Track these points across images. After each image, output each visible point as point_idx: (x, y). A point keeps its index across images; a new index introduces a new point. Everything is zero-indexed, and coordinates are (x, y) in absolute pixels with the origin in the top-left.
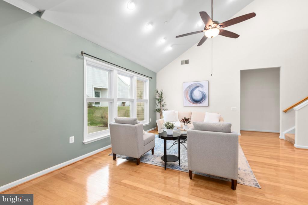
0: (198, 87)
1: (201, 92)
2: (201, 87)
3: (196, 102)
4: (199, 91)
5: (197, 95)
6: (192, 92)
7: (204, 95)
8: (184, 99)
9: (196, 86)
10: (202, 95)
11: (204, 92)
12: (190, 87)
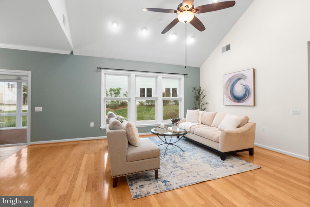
0: (239, 79)
1: (244, 85)
2: (243, 79)
3: (238, 99)
4: (241, 84)
5: (239, 90)
6: (234, 86)
7: (248, 91)
8: (225, 96)
9: (237, 78)
10: (244, 90)
11: (248, 85)
12: (230, 80)
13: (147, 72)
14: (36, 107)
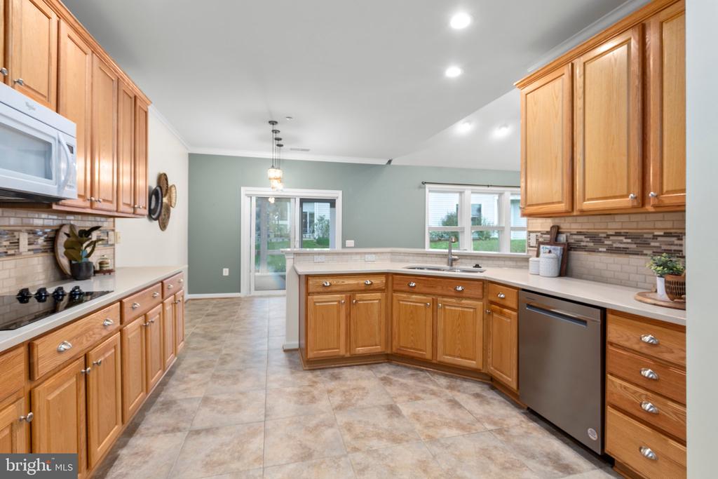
13: (488, 186)
14: (347, 241)
